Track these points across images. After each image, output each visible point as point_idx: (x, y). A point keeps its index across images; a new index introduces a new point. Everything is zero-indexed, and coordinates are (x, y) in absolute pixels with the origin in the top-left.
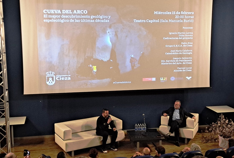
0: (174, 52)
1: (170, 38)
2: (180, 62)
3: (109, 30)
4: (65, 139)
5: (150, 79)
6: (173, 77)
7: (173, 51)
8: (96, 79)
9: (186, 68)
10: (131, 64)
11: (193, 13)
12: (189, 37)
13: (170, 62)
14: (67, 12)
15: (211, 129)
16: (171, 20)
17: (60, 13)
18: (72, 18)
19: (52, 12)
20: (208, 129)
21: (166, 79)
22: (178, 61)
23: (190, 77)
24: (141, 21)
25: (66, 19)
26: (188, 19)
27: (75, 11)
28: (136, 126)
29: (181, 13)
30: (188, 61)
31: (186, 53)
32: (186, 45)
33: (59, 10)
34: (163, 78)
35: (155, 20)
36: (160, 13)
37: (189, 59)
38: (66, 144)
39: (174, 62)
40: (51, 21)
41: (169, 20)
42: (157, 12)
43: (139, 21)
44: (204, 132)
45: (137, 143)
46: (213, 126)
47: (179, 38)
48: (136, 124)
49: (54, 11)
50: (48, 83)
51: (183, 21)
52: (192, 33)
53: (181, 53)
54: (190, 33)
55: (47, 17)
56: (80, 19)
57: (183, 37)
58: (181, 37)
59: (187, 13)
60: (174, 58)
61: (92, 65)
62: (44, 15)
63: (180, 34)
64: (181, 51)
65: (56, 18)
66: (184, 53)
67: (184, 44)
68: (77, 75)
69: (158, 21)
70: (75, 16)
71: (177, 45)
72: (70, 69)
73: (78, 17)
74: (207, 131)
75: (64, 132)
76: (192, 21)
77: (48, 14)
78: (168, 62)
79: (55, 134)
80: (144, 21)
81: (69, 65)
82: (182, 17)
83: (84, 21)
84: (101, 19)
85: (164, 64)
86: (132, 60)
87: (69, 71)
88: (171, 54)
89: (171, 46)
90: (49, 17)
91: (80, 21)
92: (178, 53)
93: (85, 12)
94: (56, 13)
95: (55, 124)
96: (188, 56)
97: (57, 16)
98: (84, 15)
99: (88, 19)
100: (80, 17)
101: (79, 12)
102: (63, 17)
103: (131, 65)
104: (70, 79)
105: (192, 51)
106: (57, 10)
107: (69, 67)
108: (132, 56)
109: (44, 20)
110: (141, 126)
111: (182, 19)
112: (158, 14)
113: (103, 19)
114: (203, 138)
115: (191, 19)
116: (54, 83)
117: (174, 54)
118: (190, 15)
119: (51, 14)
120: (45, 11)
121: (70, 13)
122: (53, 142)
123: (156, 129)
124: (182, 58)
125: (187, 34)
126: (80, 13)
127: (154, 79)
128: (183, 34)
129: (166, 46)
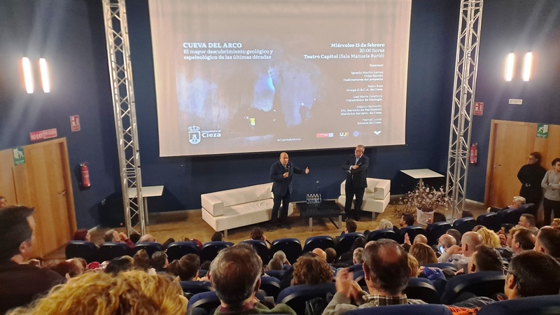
0: (357, 99)
1: (353, 80)
2: (366, 111)
3: (270, 70)
4: (216, 215)
5: (326, 135)
6: (356, 132)
8: (254, 136)
9: (373, 119)
11: (383, 45)
12: (379, 78)
13: (352, 112)
14: (215, 45)
15: (407, 200)
16: (354, 55)
17: (206, 47)
18: (221, 54)
19: (195, 45)
20: (402, 200)
22: (363, 110)
23: (380, 132)
24: (314, 57)
25: (213, 55)
26: (377, 53)
27: (225, 44)
28: (308, 197)
29: (367, 45)
30: (376, 110)
31: (374, 100)
32: (374, 88)
33: (204, 44)
34: (343, 133)
35: (332, 56)
36: (339, 46)
37: (378, 108)
38: (217, 221)
39: (358, 112)
40: (193, 58)
41: (352, 55)
42: (335, 44)
43: (311, 57)
44: (397, 203)
45: (309, 219)
46: (410, 195)
47: (365, 80)
48: (308, 195)
49: (198, 45)
50: (191, 141)
51: (370, 56)
52: (382, 73)
53: (367, 100)
54: (380, 72)
55: (188, 53)
56: (232, 55)
57: (370, 78)
58: (367, 78)
59: (375, 45)
60: (358, 107)
61: (250, 117)
62: (184, 50)
63: (366, 74)
64: (367, 97)
66: (372, 100)
67: (372, 88)
68: (229, 130)
69: (336, 57)
70: (225, 51)
71: (361, 89)
72: (220, 121)
73: (229, 53)
74: (402, 203)
75: (214, 205)
76: (382, 56)
77: (190, 49)
78: (350, 112)
79: (202, 208)
80: (318, 57)
81: (218, 117)
82: (369, 50)
83: (237, 58)
84: (261, 55)
85: (345, 114)
86: (302, 109)
87: (218, 126)
88: (354, 100)
89: (354, 90)
90: (191, 53)
91: (233, 58)
92: (363, 100)
93: (239, 45)
94: (200, 47)
95: (202, 195)
96: (377, 103)
97: (202, 52)
98: (237, 49)
99: (243, 55)
100: (232, 53)
101: (230, 45)
102: (209, 53)
103: (301, 116)
105: (382, 96)
106: (201, 44)
107: (219, 119)
108: (303, 104)
109: (185, 58)
110: (314, 197)
111: (369, 54)
112: (336, 47)
114: (396, 212)
115: (381, 53)
116: (199, 141)
117: (357, 101)
118: (379, 48)
119: (193, 49)
120: (186, 45)
121: (219, 47)
123: (334, 201)
124: (368, 107)
125: (375, 74)
126: (232, 47)
127: (331, 135)
128: (370, 74)
129: (348, 90)
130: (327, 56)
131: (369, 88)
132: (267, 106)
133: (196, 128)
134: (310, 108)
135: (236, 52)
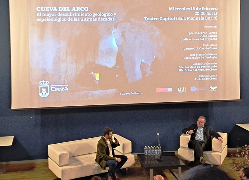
0: (193, 57)
1: (189, 40)
2: (203, 68)
3: (114, 30)
4: (61, 165)
5: (165, 90)
6: (193, 87)
7: (193, 55)
8: (98, 90)
9: (209, 76)
10: (142, 71)
11: (216, 9)
12: (213, 38)
13: (189, 68)
14: (64, 9)
15: (244, 153)
16: (190, 17)
17: (56, 10)
18: (70, 17)
19: (47, 9)
20: (240, 153)
21: (186, 90)
22: (200, 67)
23: (215, 87)
24: (154, 19)
25: (62, 17)
26: (211, 16)
27: (74, 8)
29: (201, 9)
30: (212, 67)
31: (209, 58)
32: (209, 47)
33: (55, 8)
34: (181, 88)
35: (170, 18)
36: (175, 9)
37: (213, 65)
38: (62, 170)
39: (195, 69)
41: (188, 17)
42: (172, 8)
43: (151, 19)
44: (235, 156)
45: (150, 170)
46: (247, 148)
47: (201, 39)
48: (149, 146)
49: (49, 9)
51: (205, 18)
52: (216, 33)
53: (203, 58)
54: (214, 33)
55: (41, 16)
56: (80, 17)
57: (205, 38)
58: (202, 38)
59: (209, 8)
60: (194, 64)
61: (95, 73)
62: (37, 13)
63: (201, 35)
64: (203, 55)
65: (52, 17)
66: (207, 58)
67: (207, 47)
68: (76, 85)
69: (174, 19)
70: (73, 14)
71: (197, 48)
72: (67, 77)
73: (77, 16)
74: (239, 156)
75: (60, 156)
76: (216, 18)
77: (42, 12)
78: (187, 69)
79: (49, 158)
80: (157, 19)
81: (66, 74)
82: (203, 13)
83: (84, 20)
84: (105, 18)
85: (183, 70)
86: (143, 67)
87: (66, 80)
88: (191, 58)
89: (190, 49)
90: (43, 16)
91: (80, 19)
92: (199, 58)
93: (86, 9)
94: (51, 10)
95: (49, 146)
96: (212, 61)
97: (53, 15)
98: (84, 12)
99: (89, 17)
100: (80, 15)
102: (59, 16)
103: (142, 73)
104: (67, 90)
105: (216, 55)
107: (66, 75)
108: (143, 61)
110: (155, 149)
111: (203, 16)
112: (174, 10)
113: (107, 17)
114: (233, 164)
115: (214, 16)
116: (48, 94)
117: (194, 58)
118: (213, 11)
119: (46, 12)
120: (39, 9)
121: (68, 10)
122: (47, 168)
123: (174, 153)
124: (204, 64)
125: (210, 35)
126: (80, 11)
127: (170, 90)
128: (205, 35)
129: (185, 49)
130: (166, 18)
131: (205, 47)
132: (110, 62)
134: (150, 64)
135: (83, 14)
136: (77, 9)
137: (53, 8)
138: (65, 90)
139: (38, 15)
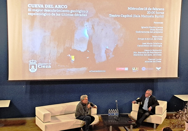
0: (145, 45)
1: (142, 32)
2: (151, 54)
3: (86, 24)
4: (45, 122)
5: (123, 69)
6: (144, 67)
7: (144, 44)
8: (73, 68)
9: (156, 59)
11: (163, 9)
12: (160, 31)
13: (141, 54)
14: (49, 6)
15: (178, 116)
16: (143, 15)
17: (43, 7)
18: (53, 12)
19: (36, 6)
22: (149, 53)
24: (116, 16)
25: (48, 13)
26: (159, 15)
27: (56, 5)
28: (109, 112)
29: (152, 9)
30: (158, 53)
31: (156, 46)
32: (157, 38)
33: (42, 5)
34: (134, 68)
35: (128, 15)
36: (133, 9)
37: (159, 51)
38: (46, 126)
39: (145, 54)
40: (34, 14)
41: (142, 15)
42: (130, 8)
43: (114, 16)
44: (171, 118)
45: (110, 127)
46: (180, 113)
47: (151, 32)
48: (109, 110)
49: (38, 6)
50: (30, 70)
51: (154, 16)
52: (163, 28)
53: (152, 46)
54: (161, 27)
55: (31, 11)
57: (154, 31)
59: (158, 9)
60: (145, 50)
62: (29, 9)
63: (151, 28)
64: (152, 44)
65: (39, 12)
66: (155, 46)
67: (155, 38)
68: (56, 64)
69: (131, 16)
70: (56, 10)
71: (148, 39)
72: (50, 58)
73: (59, 12)
74: (175, 118)
75: (44, 115)
76: (162, 17)
77: (32, 8)
78: (139, 54)
79: (36, 116)
80: (119, 16)
81: (49, 55)
82: (153, 13)
83: (64, 15)
84: (80, 14)
85: (136, 55)
86: (107, 51)
87: (49, 60)
88: (143, 46)
89: (143, 39)
90: (33, 11)
91: (61, 15)
92: (149, 46)
93: (66, 7)
94: (39, 7)
95: (36, 108)
96: (159, 48)
97: (40, 10)
98: (64, 9)
99: (68, 13)
100: (61, 12)
102: (45, 11)
103: (106, 56)
104: (50, 67)
105: (162, 44)
106: (40, 5)
108: (107, 47)
109: (29, 14)
110: (114, 112)
111: (153, 15)
112: (131, 9)
113: (82, 13)
114: (170, 124)
115: (161, 15)
118: (161, 11)
119: (35, 8)
120: (30, 6)
121: (52, 7)
122: (34, 124)
123: (128, 115)
124: (152, 50)
125: (158, 29)
126: (61, 8)
127: (126, 69)
129: (139, 39)
130: (125, 15)
131: (153, 38)
132: (83, 48)
133: (34, 61)
135: (63, 11)
136: (59, 7)
137: (41, 6)
138: (49, 67)
139: (29, 10)
